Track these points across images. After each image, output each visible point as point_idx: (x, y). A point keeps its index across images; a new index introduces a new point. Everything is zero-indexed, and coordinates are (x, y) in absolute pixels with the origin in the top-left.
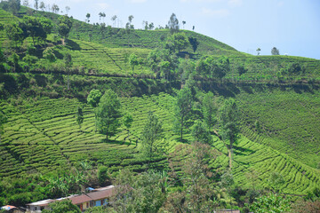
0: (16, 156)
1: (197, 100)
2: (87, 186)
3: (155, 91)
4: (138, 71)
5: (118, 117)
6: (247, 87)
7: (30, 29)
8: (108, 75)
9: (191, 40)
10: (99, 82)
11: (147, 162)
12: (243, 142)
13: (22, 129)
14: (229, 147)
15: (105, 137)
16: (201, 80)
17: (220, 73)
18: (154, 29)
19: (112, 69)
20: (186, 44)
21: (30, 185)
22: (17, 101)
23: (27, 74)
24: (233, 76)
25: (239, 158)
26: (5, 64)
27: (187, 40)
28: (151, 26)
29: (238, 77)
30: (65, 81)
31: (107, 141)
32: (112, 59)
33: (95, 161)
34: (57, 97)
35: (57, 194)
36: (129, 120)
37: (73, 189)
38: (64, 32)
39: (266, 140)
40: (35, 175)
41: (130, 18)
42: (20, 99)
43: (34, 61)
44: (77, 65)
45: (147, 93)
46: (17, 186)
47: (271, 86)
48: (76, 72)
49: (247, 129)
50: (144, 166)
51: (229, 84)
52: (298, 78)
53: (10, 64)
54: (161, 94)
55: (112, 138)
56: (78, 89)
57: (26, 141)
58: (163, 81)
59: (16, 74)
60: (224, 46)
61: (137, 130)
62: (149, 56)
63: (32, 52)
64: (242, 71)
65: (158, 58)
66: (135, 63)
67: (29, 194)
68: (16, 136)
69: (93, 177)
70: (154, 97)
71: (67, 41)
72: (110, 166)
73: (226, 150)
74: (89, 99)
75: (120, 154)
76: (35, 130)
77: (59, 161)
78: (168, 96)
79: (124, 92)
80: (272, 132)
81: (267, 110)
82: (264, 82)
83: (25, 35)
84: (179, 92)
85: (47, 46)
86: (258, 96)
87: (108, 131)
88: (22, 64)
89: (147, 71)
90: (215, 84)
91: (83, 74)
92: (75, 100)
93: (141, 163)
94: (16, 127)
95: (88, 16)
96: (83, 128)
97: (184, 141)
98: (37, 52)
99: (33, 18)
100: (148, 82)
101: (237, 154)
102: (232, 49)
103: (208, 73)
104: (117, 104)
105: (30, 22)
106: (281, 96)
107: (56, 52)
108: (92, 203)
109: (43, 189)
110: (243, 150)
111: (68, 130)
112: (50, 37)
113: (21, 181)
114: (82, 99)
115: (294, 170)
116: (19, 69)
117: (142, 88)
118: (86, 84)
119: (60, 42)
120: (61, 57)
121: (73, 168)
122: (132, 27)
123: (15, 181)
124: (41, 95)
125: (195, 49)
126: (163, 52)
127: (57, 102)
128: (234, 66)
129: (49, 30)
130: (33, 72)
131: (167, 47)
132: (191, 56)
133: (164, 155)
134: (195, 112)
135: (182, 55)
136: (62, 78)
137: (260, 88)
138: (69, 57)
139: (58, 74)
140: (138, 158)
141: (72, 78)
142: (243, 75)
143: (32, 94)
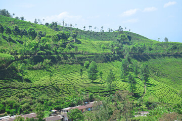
0: (57, 89)
1: (131, 63)
2: (85, 102)
3: (113, 60)
4: (105, 51)
5: (97, 72)
6: (153, 56)
7: (61, 36)
8: (93, 54)
9: (128, 37)
10: (89, 57)
11: (109, 91)
12: (151, 81)
13: (59, 78)
14: (145, 84)
15: (92, 81)
16: (133, 54)
17: (141, 51)
18: (112, 31)
19: (95, 51)
20: (126, 38)
21: (62, 101)
22: (56, 67)
23: (60, 55)
24: (147, 52)
25: (149, 88)
26: (51, 51)
27: (126, 37)
28: (111, 30)
29: (149, 52)
30: (75, 57)
31: (93, 82)
32: (94, 47)
33: (88, 91)
34: (72, 64)
35: (73, 105)
36: (101, 73)
37: (79, 103)
38: (75, 37)
39: (162, 79)
40: (64, 97)
41: (102, 27)
42: (57, 65)
43: (63, 50)
44: (80, 50)
45: (109, 61)
46: (57, 102)
47: (164, 56)
48: (80, 53)
49: (153, 74)
50: (108, 93)
51: (145, 55)
52: (176, 52)
53: (53, 51)
54: (116, 61)
55: (95, 81)
56: (80, 60)
57: (60, 83)
58: (116, 55)
59: (56, 55)
60: (143, 37)
61: (105, 77)
62: (110, 45)
63: (62, 46)
64: (150, 49)
65: (114, 45)
66: (104, 48)
67: (62, 105)
68: (56, 81)
69: (87, 98)
70: (112, 62)
71: (76, 40)
72: (94, 93)
73: (143, 85)
74: (85, 65)
75: (98, 88)
76: (64, 78)
77: (73, 91)
78: (118, 62)
79: (99, 61)
80: (165, 76)
81: (162, 66)
82: (161, 54)
83: (59, 39)
84: (123, 60)
85: (68, 43)
86: (158, 60)
87: (93, 78)
88: (58, 51)
89: (109, 51)
90: (139, 56)
91: (82, 54)
92: (79, 65)
93: (107, 92)
94: (56, 78)
95: (85, 27)
96: (83, 77)
97: (125, 81)
98: (64, 46)
99: (62, 32)
100: (110, 56)
101: (148, 86)
102: (147, 39)
103: (136, 50)
104: (96, 67)
105: (61, 34)
106: (168, 60)
107: (71, 45)
108: (87, 109)
109: (67, 103)
110: (151, 85)
111: (77, 78)
112: (69, 39)
113: (59, 100)
114: (82, 64)
115: (173, 93)
116: (57, 53)
117: (107, 59)
118: (84, 58)
119: (73, 41)
120: (73, 47)
121: (79, 94)
122: (103, 31)
123: (56, 100)
124: (66, 63)
125: (130, 40)
126: (116, 43)
127: (72, 66)
128: (147, 47)
129: (69, 36)
130: (62, 54)
131: (118, 40)
132: (128, 44)
133: (117, 88)
134: (130, 68)
135: (125, 43)
136: (74, 56)
137: (159, 56)
138: (77, 47)
139: (72, 54)
140: (106, 89)
141: (78, 56)
142: (151, 51)
143: (62, 63)
